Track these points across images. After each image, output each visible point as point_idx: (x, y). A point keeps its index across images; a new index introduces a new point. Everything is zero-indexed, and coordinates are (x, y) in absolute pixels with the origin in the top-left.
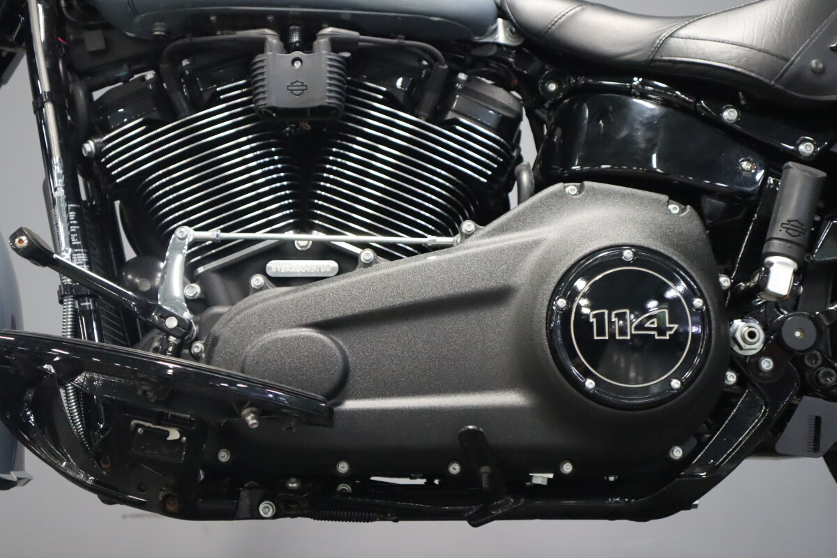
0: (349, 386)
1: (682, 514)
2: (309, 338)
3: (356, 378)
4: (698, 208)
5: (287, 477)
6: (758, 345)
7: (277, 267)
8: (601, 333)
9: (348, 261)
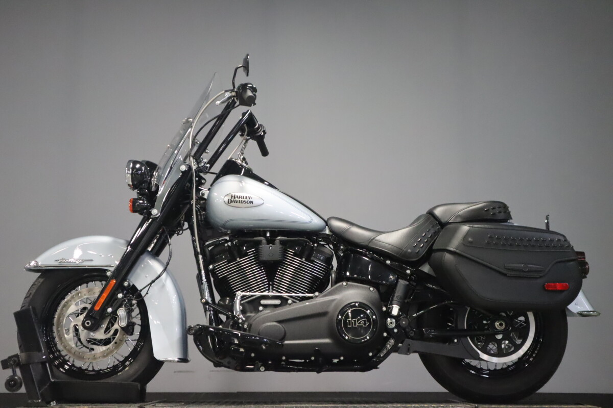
0: (286, 337)
1: (374, 371)
2: (275, 325)
3: (288, 334)
4: (378, 290)
5: (268, 361)
6: (394, 325)
7: (263, 302)
8: (349, 325)
9: (284, 301)
